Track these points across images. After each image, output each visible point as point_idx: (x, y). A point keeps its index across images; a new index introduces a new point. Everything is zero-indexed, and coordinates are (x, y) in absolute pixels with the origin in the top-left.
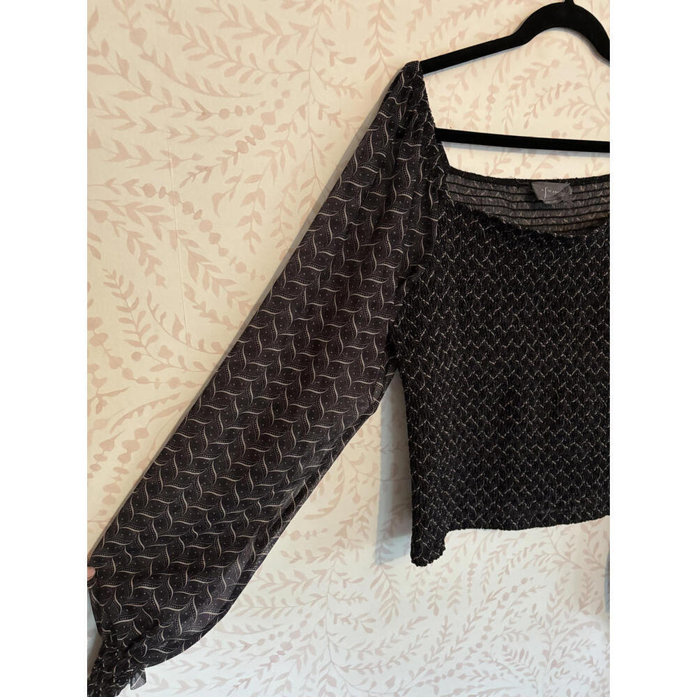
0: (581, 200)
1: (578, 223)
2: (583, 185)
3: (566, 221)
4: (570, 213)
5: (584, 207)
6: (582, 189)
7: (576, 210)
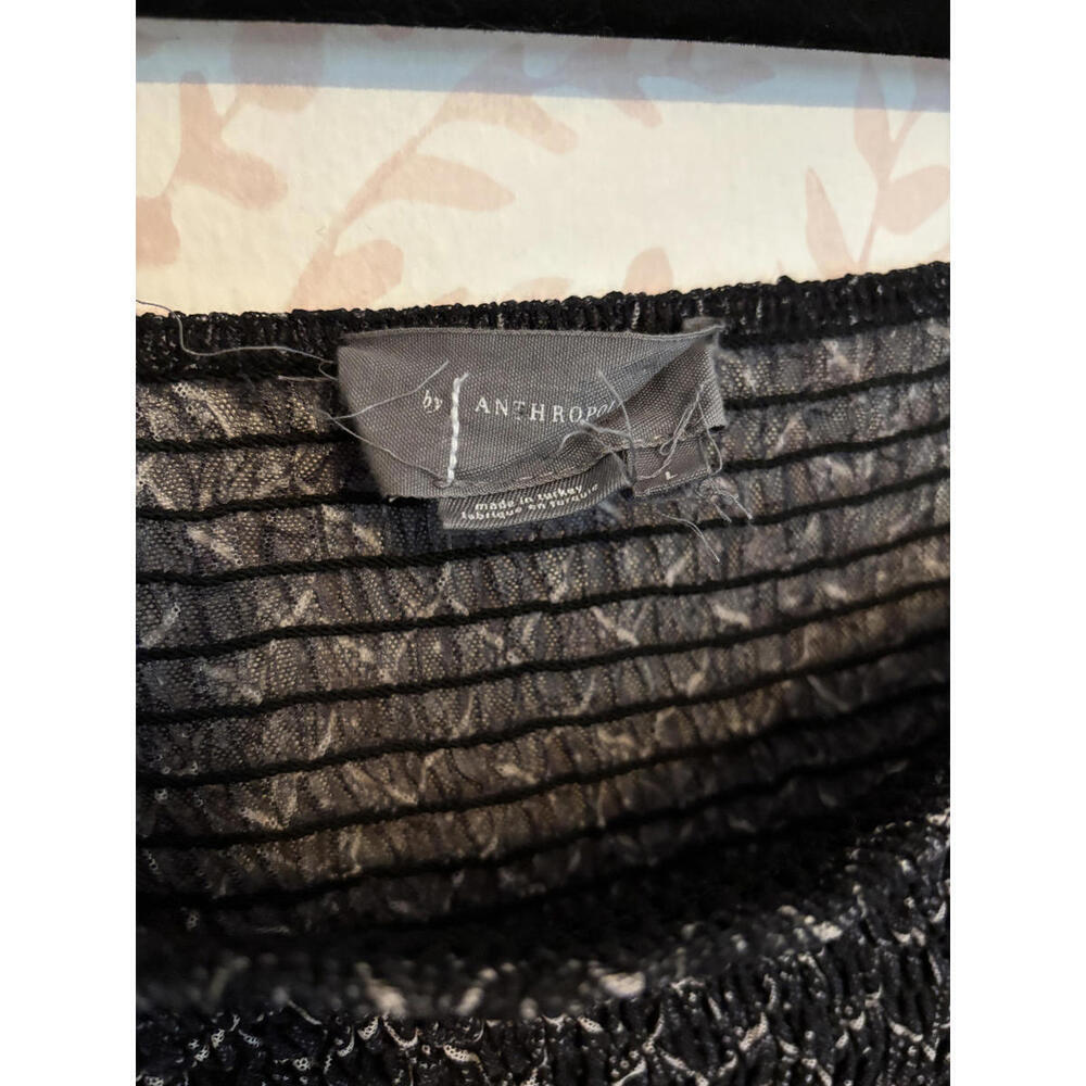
0: (847, 449)
1: (831, 614)
2: (846, 333)
3: (729, 612)
4: (759, 550)
5: (878, 491)
6: (841, 358)
7: (813, 529)
